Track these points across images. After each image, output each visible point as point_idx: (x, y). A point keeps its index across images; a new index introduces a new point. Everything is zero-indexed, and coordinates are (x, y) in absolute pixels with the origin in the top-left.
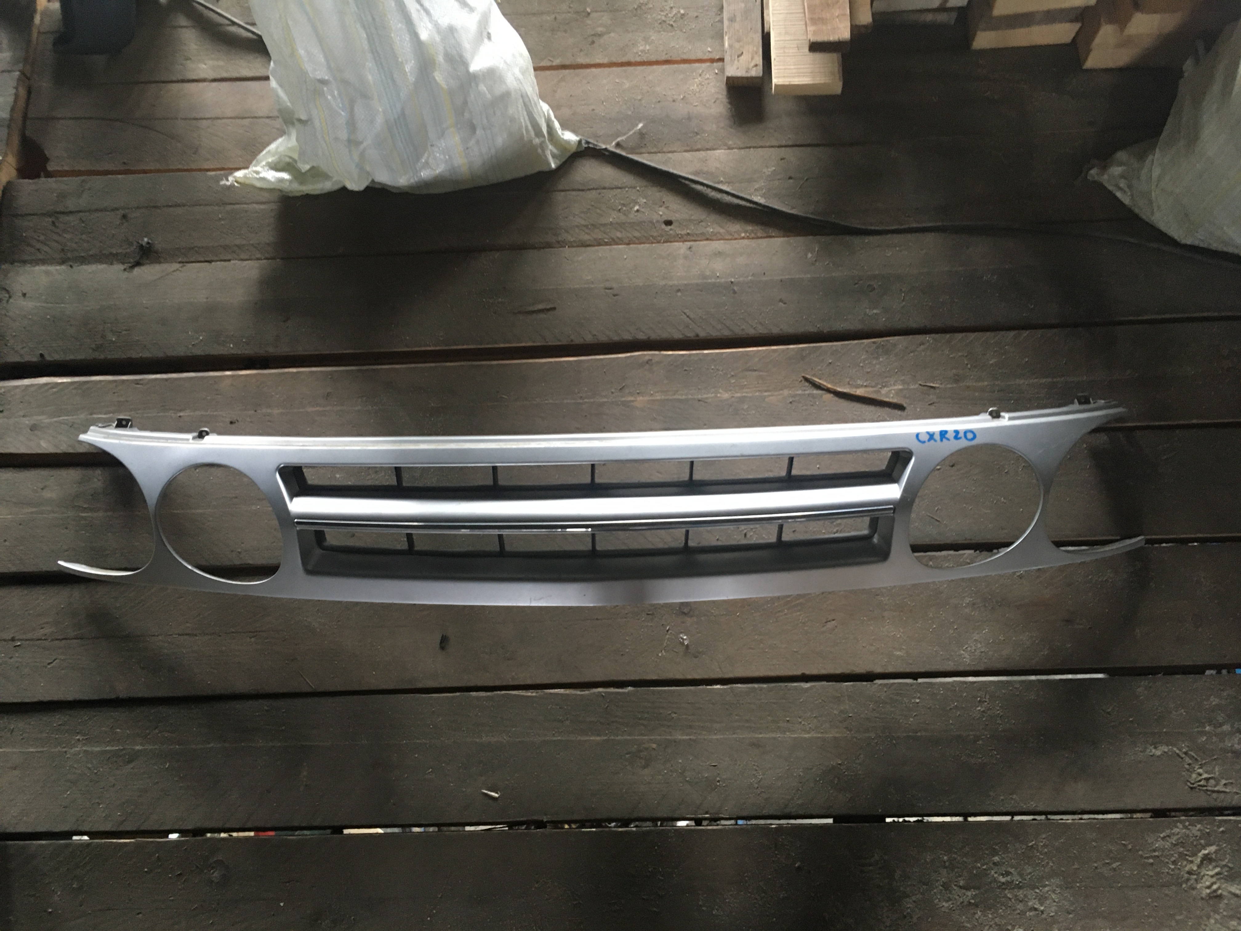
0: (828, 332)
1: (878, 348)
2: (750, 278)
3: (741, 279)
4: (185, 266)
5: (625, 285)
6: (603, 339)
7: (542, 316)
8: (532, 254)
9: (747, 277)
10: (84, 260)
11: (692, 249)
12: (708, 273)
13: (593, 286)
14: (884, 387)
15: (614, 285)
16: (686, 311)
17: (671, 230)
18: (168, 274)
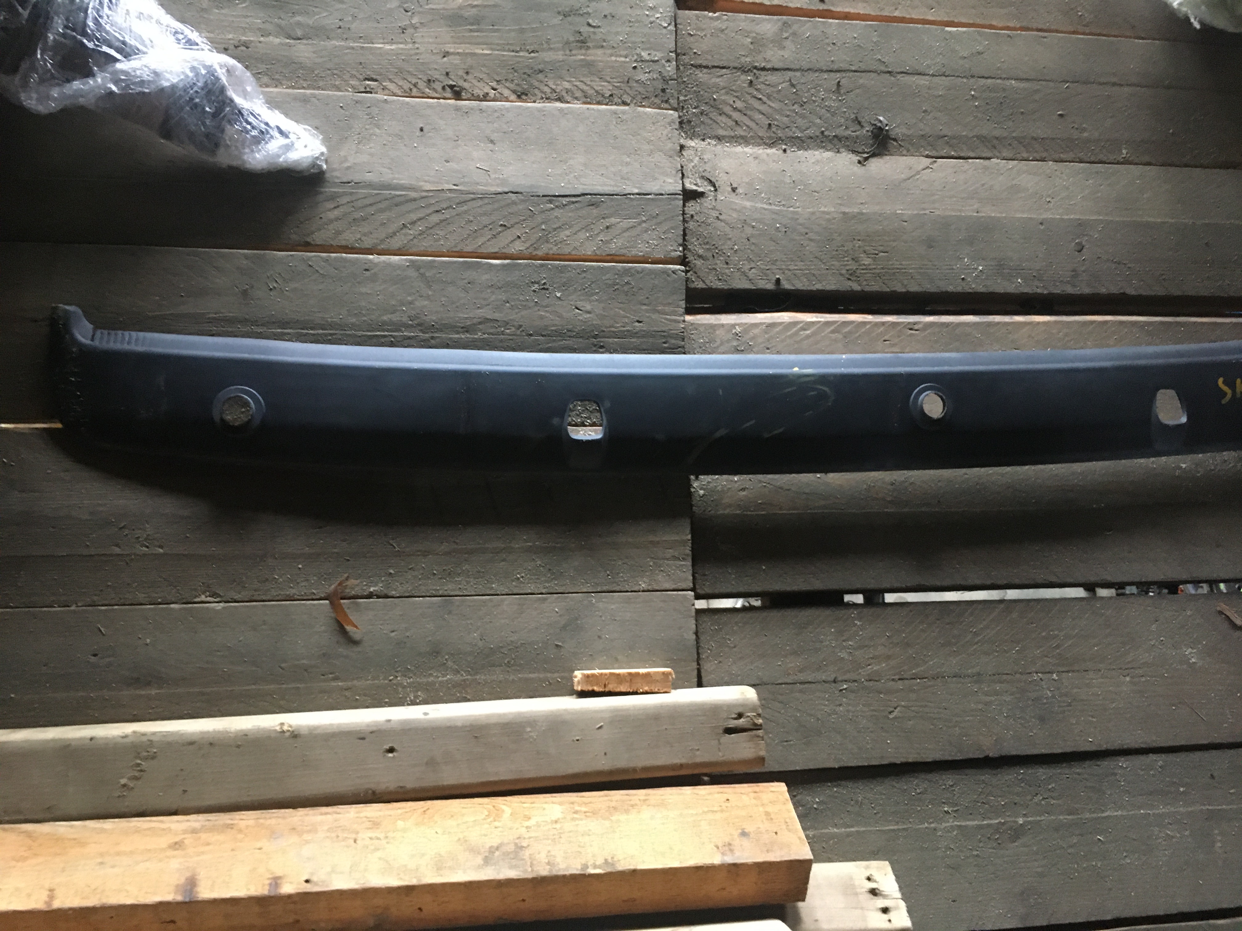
4: (935, 162)
10: (802, 143)
18: (918, 173)
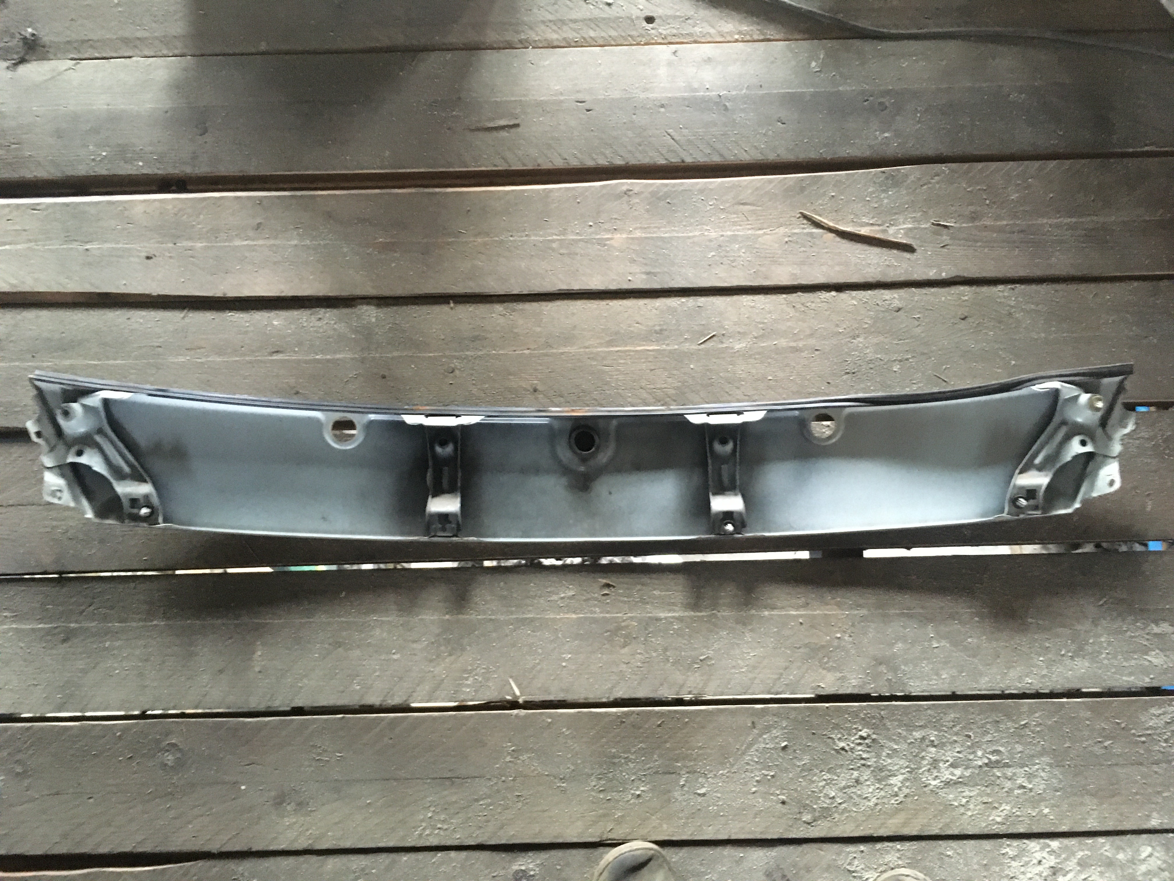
0: (831, 159)
1: (887, 178)
2: (744, 91)
3: (734, 93)
4: (79, 63)
5: (600, 97)
6: (574, 163)
7: (504, 134)
8: (489, 56)
9: (742, 90)
11: (677, 54)
12: (696, 85)
13: (562, 98)
14: (892, 225)
15: (587, 98)
16: (670, 131)
17: (652, 29)
18: (60, 74)
